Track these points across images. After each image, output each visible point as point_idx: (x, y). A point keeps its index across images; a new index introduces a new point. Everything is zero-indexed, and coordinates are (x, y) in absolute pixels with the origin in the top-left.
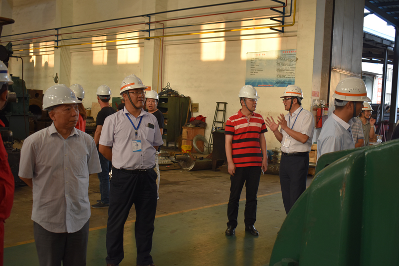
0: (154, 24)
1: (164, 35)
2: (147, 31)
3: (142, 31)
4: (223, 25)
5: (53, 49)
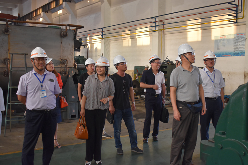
0: (158, 22)
1: (164, 28)
2: (154, 26)
3: (151, 27)
4: (200, 21)
5: (100, 40)
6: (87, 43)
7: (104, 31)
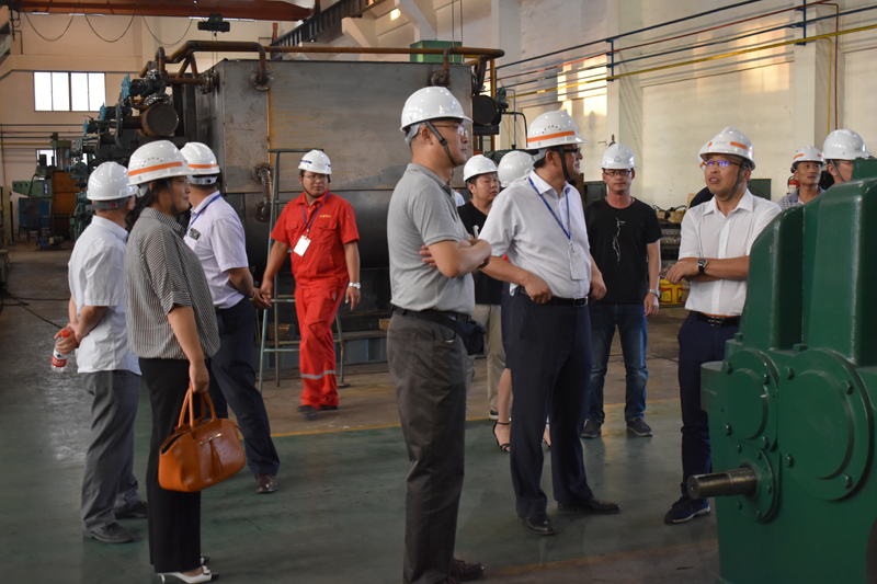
0: (814, 8)
2: (799, 25)
3: (790, 26)
5: (605, 83)
6: (560, 99)
7: (618, 51)
